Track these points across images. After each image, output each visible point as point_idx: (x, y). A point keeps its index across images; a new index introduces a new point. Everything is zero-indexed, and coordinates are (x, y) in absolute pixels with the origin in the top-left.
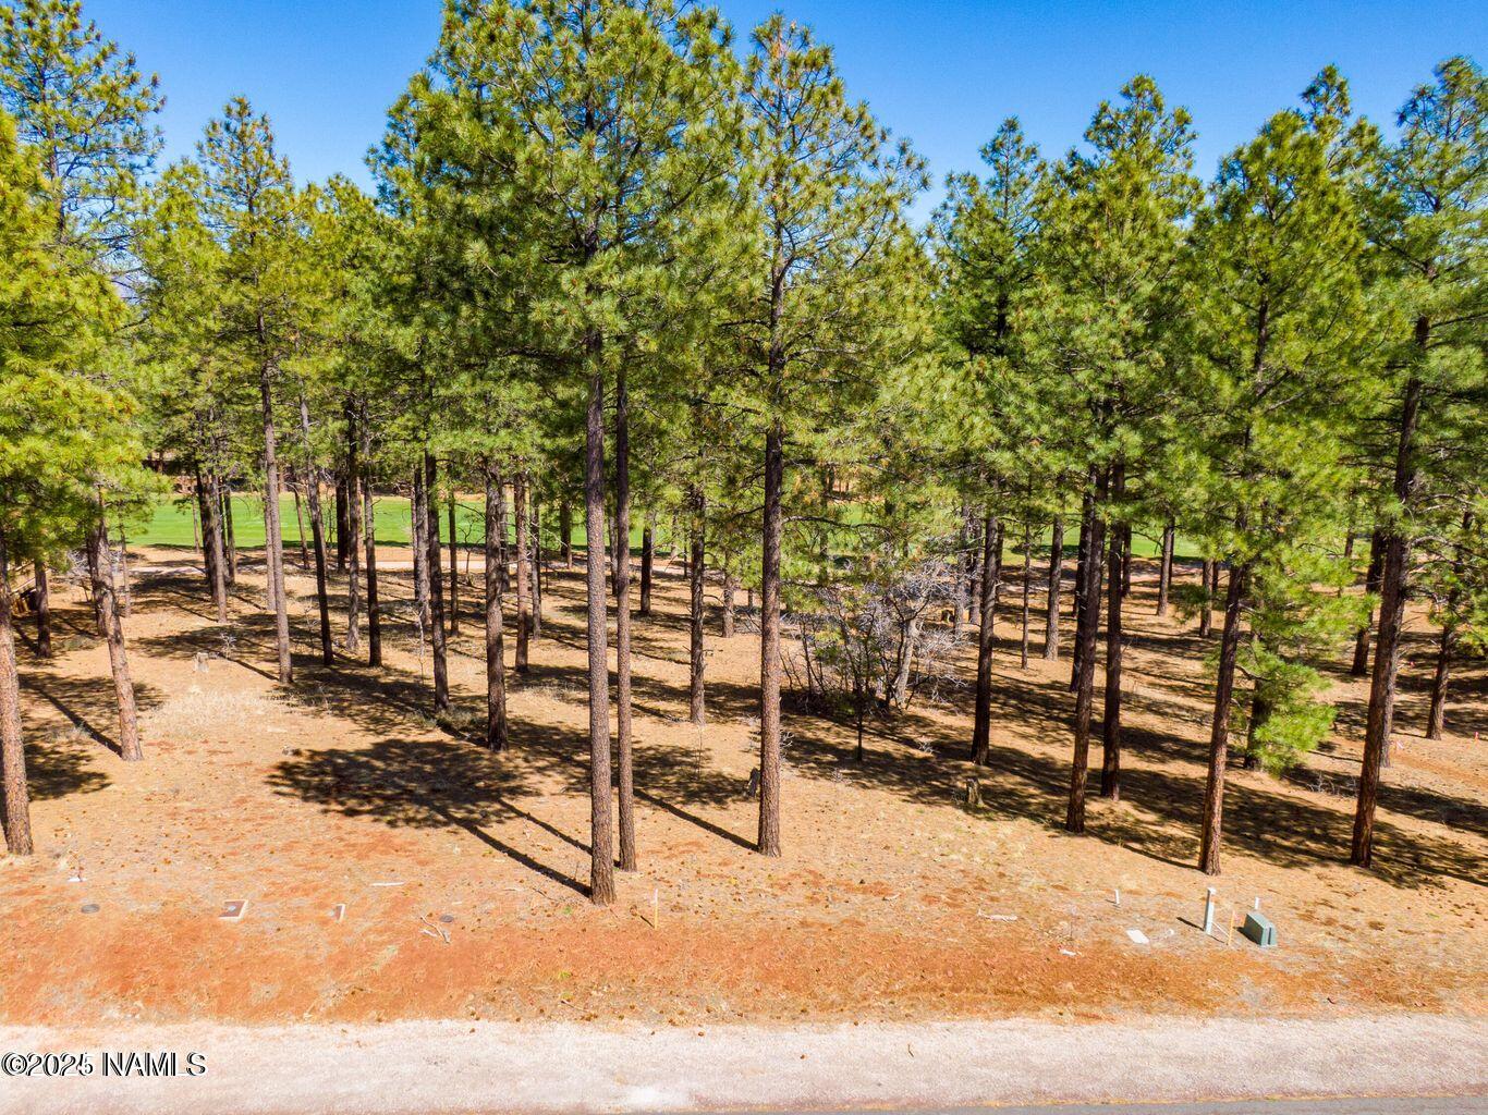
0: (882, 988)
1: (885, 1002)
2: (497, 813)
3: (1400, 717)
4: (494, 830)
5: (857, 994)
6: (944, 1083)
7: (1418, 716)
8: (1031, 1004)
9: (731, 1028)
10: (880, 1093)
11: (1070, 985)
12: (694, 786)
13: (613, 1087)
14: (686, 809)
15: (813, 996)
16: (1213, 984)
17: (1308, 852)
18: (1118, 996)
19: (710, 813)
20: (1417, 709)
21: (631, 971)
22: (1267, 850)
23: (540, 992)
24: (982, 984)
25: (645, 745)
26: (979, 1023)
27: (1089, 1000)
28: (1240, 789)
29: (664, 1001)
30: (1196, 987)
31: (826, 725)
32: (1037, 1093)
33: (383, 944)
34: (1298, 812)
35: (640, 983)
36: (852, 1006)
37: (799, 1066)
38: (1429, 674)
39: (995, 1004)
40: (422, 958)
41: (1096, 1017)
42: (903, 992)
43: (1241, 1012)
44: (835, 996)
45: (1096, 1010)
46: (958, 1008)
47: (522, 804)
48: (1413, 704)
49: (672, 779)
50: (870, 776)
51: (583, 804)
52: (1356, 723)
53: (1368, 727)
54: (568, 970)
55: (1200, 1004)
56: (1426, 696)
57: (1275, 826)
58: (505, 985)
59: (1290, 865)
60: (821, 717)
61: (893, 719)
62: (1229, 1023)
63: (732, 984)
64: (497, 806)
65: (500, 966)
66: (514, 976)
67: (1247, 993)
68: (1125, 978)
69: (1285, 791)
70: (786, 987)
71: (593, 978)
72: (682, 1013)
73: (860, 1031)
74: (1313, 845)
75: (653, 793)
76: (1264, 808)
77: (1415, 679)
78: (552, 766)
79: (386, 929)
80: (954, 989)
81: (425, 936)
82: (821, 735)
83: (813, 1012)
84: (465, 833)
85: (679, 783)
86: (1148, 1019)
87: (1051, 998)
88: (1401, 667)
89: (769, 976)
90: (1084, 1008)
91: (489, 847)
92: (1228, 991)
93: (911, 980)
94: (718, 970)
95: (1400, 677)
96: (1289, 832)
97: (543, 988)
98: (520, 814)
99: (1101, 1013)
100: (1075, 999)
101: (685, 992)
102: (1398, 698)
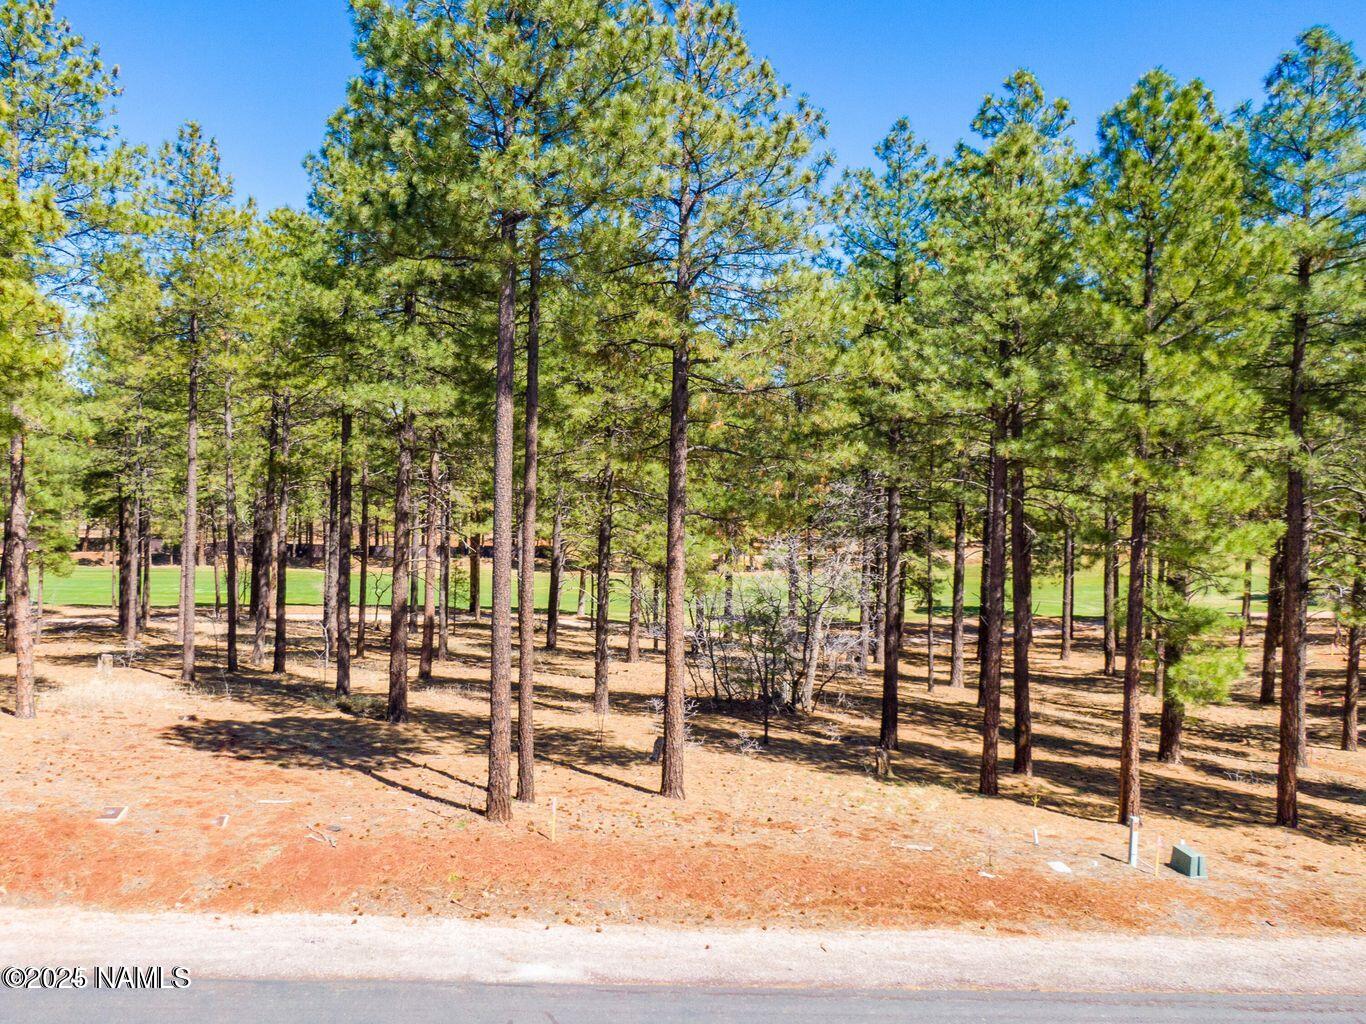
0: (792, 900)
1: (795, 913)
2: (393, 763)
3: (1313, 736)
4: (389, 774)
5: (765, 904)
6: (860, 970)
7: (1330, 736)
8: (950, 918)
9: (629, 927)
10: (792, 976)
11: (991, 903)
12: (596, 753)
13: (502, 964)
14: (586, 768)
15: (719, 904)
16: (1142, 906)
17: (1231, 818)
18: (1042, 914)
19: (613, 771)
20: (1330, 731)
21: (526, 876)
22: (1189, 816)
23: (429, 893)
24: (898, 901)
25: (546, 726)
26: (895, 931)
27: (1012, 917)
28: (1157, 777)
29: (561, 904)
30: (1126, 909)
31: (732, 720)
32: (961, 981)
33: (265, 846)
34: (1218, 794)
35: (535, 887)
36: (762, 913)
37: (704, 953)
38: (1339, 702)
39: (912, 917)
40: (306, 858)
41: (1021, 932)
42: (814, 905)
43: (1175, 929)
44: (742, 906)
45: (1019, 926)
46: (872, 921)
47: (419, 759)
48: (1324, 727)
49: (575, 749)
50: (776, 755)
51: (482, 761)
52: (1269, 739)
53: (1281, 742)
54: (459, 874)
55: (1130, 923)
56: (1338, 720)
57: (1194, 800)
58: (391, 885)
59: (1214, 825)
60: (727, 715)
61: (800, 718)
62: (1162, 939)
63: (632, 891)
64: (393, 759)
65: (387, 868)
66: (402, 876)
67: (1178, 914)
68: (1049, 899)
69: (1203, 780)
70: (690, 896)
71: (486, 881)
72: (578, 915)
73: (769, 935)
74: (1236, 815)
75: (555, 757)
76: (1182, 790)
77: (1325, 707)
78: (452, 737)
79: (270, 835)
80: (867, 904)
81: (310, 840)
82: (727, 727)
83: (718, 919)
84: (359, 774)
85: (580, 751)
86: (1076, 934)
87: (973, 915)
88: (1307, 698)
89: (671, 886)
90: (1006, 923)
91: (382, 784)
92: (1159, 913)
93: (823, 894)
94: (618, 878)
95: (1309, 705)
96: (1208, 806)
97: (433, 889)
98: (415, 765)
99: (1025, 929)
100: (997, 916)
101: (582, 896)
102: (1308, 721)
